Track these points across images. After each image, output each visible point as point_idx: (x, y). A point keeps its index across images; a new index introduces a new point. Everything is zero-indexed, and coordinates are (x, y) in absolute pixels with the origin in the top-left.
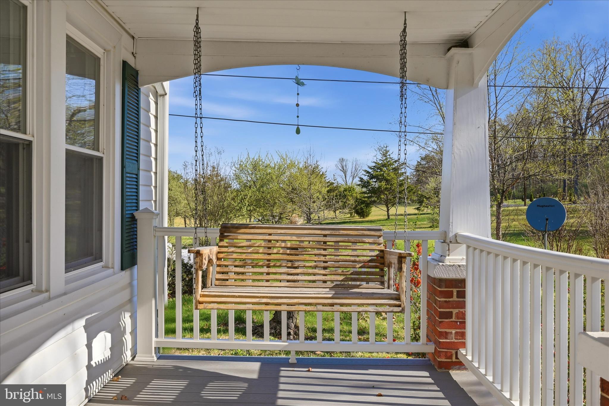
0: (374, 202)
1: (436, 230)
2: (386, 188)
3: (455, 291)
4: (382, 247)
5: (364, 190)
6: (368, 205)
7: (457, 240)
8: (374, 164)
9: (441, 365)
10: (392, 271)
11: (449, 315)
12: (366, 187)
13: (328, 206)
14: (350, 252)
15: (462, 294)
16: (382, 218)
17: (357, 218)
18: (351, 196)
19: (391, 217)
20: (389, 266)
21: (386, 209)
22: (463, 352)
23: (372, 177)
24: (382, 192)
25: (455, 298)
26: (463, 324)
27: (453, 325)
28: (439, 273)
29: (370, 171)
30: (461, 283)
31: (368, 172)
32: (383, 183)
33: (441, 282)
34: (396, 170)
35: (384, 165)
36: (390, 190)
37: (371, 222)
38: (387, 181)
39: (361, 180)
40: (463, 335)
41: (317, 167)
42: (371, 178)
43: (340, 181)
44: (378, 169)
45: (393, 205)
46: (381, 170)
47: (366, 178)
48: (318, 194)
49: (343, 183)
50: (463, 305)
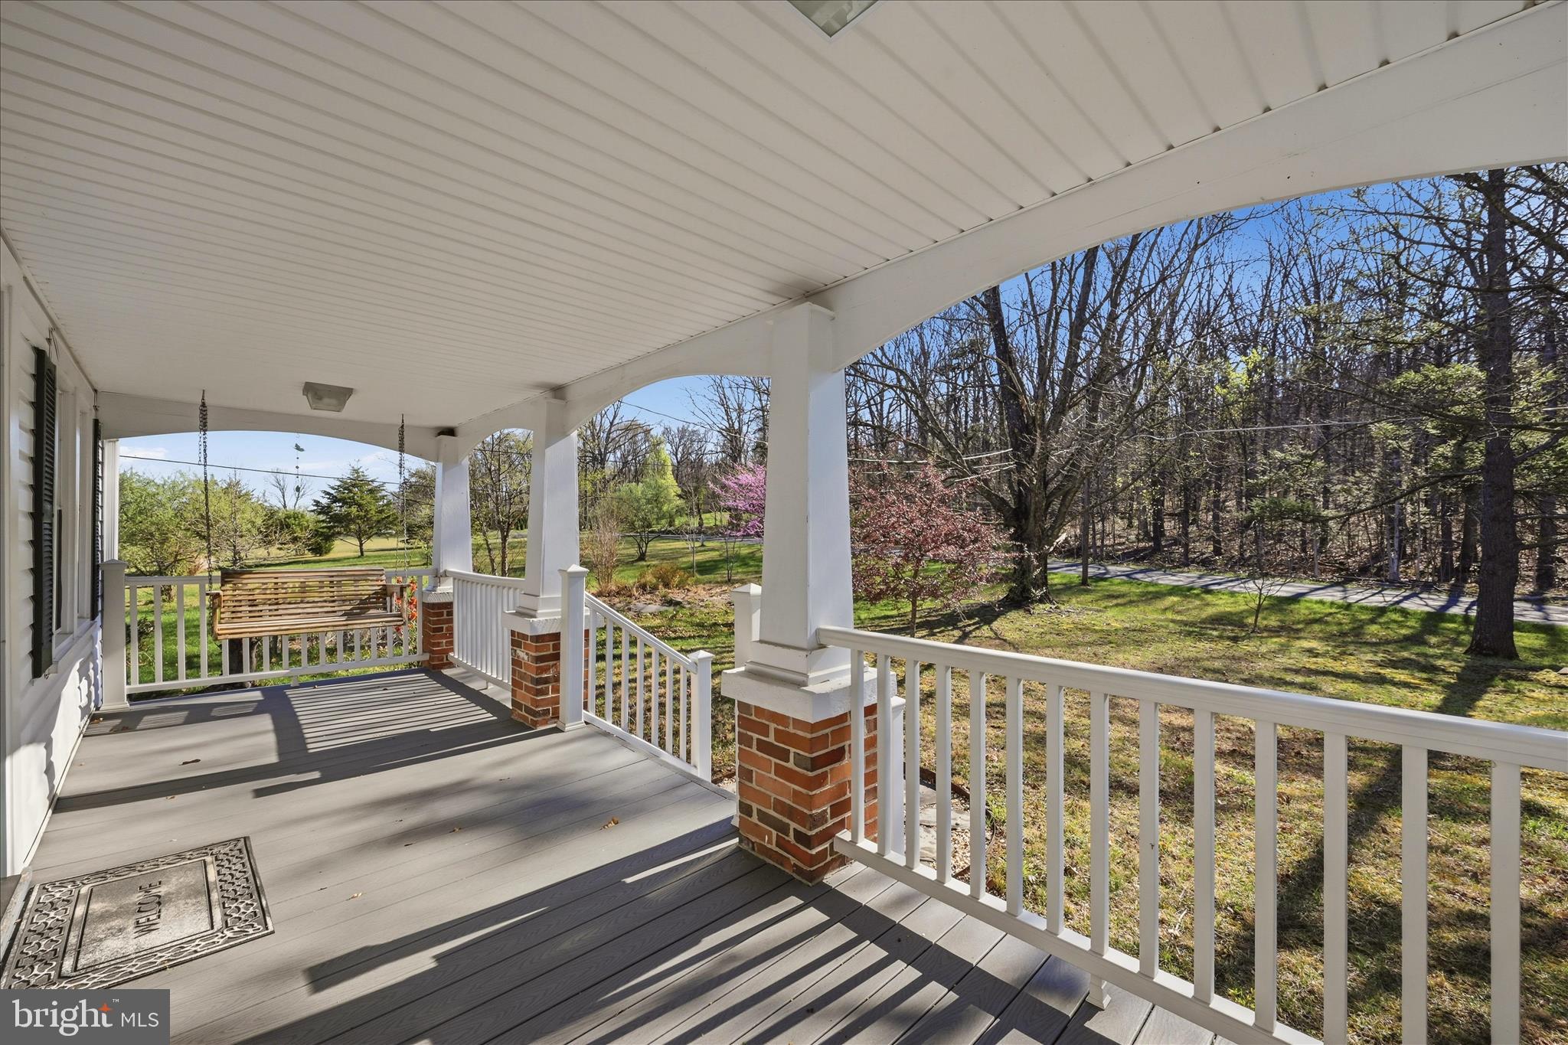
0: (339, 533)
1: (430, 567)
2: (358, 517)
3: (445, 611)
4: (384, 583)
5: (322, 517)
6: (329, 538)
7: (446, 574)
8: (339, 483)
9: (434, 667)
10: (395, 598)
11: (441, 629)
12: (326, 514)
13: (267, 542)
14: (353, 588)
15: (450, 614)
16: (352, 554)
17: (309, 556)
18: (299, 525)
19: (365, 554)
20: (391, 596)
21: (358, 543)
22: (451, 654)
23: (335, 500)
24: (353, 521)
25: (445, 617)
26: (451, 635)
27: (444, 636)
28: (432, 599)
29: (332, 492)
30: (449, 606)
31: (328, 494)
32: (354, 509)
33: (433, 606)
34: (371, 491)
35: (354, 486)
36: (366, 519)
37: (334, 560)
38: (360, 505)
39: (317, 503)
40: (451, 643)
41: (238, 483)
42: (335, 502)
43: (275, 501)
44: (345, 489)
45: (369, 538)
46: (350, 491)
47: (325, 501)
48: (249, 526)
49: (280, 505)
50: (451, 621)
